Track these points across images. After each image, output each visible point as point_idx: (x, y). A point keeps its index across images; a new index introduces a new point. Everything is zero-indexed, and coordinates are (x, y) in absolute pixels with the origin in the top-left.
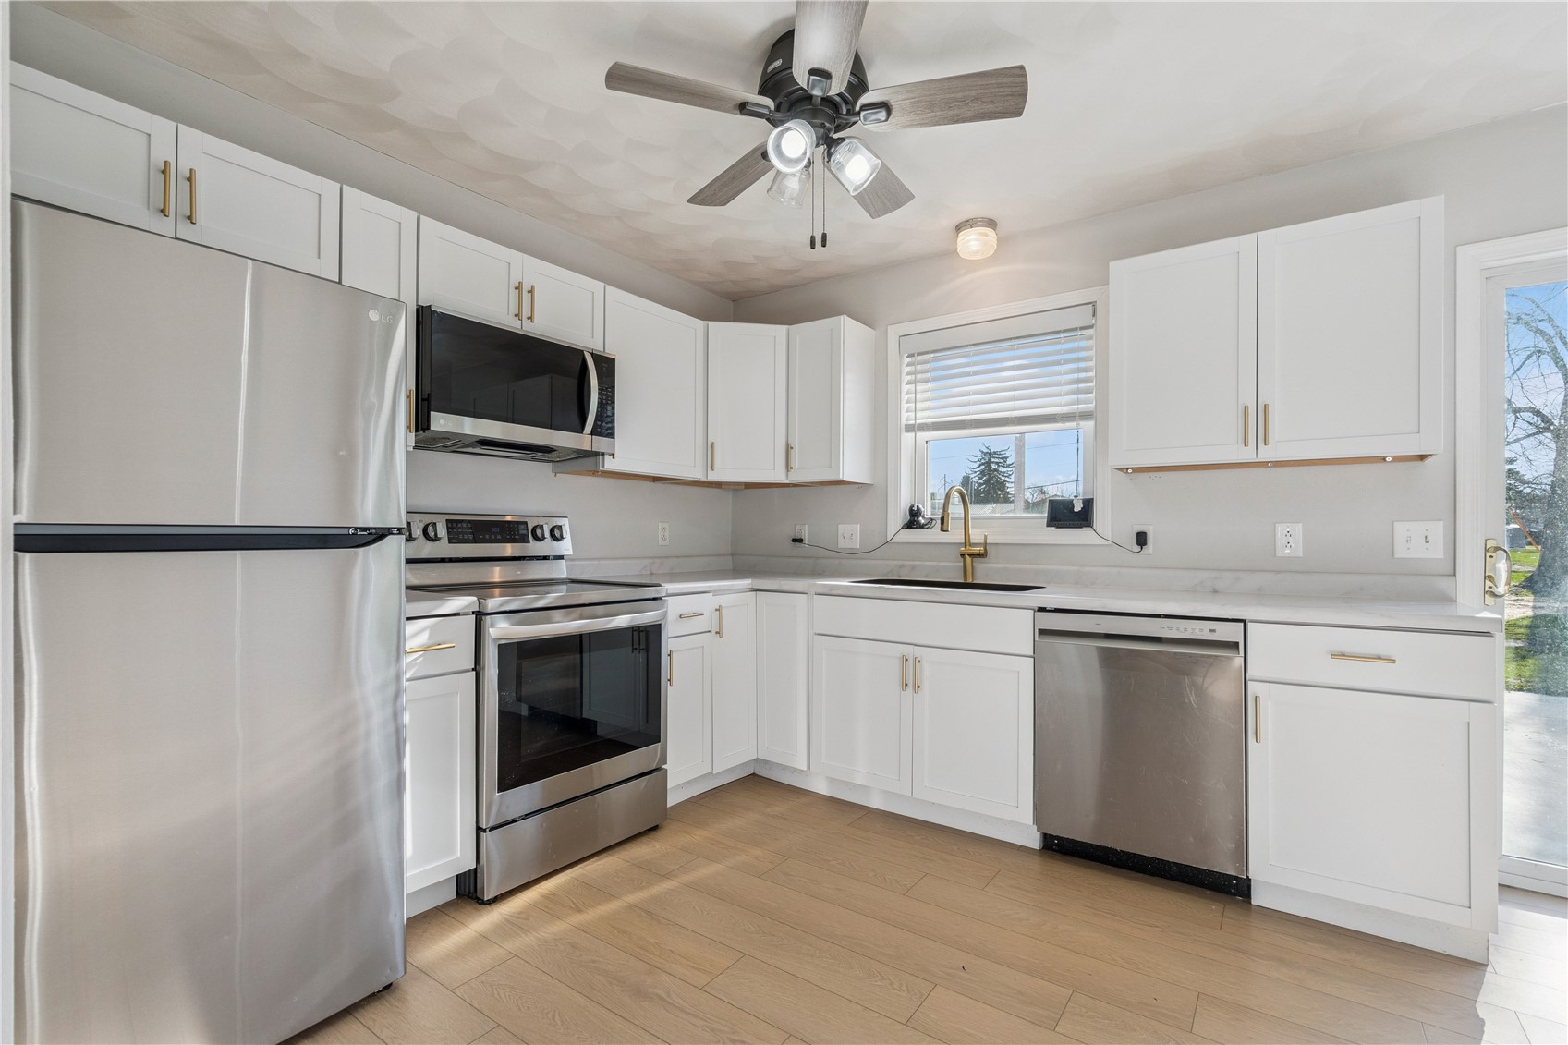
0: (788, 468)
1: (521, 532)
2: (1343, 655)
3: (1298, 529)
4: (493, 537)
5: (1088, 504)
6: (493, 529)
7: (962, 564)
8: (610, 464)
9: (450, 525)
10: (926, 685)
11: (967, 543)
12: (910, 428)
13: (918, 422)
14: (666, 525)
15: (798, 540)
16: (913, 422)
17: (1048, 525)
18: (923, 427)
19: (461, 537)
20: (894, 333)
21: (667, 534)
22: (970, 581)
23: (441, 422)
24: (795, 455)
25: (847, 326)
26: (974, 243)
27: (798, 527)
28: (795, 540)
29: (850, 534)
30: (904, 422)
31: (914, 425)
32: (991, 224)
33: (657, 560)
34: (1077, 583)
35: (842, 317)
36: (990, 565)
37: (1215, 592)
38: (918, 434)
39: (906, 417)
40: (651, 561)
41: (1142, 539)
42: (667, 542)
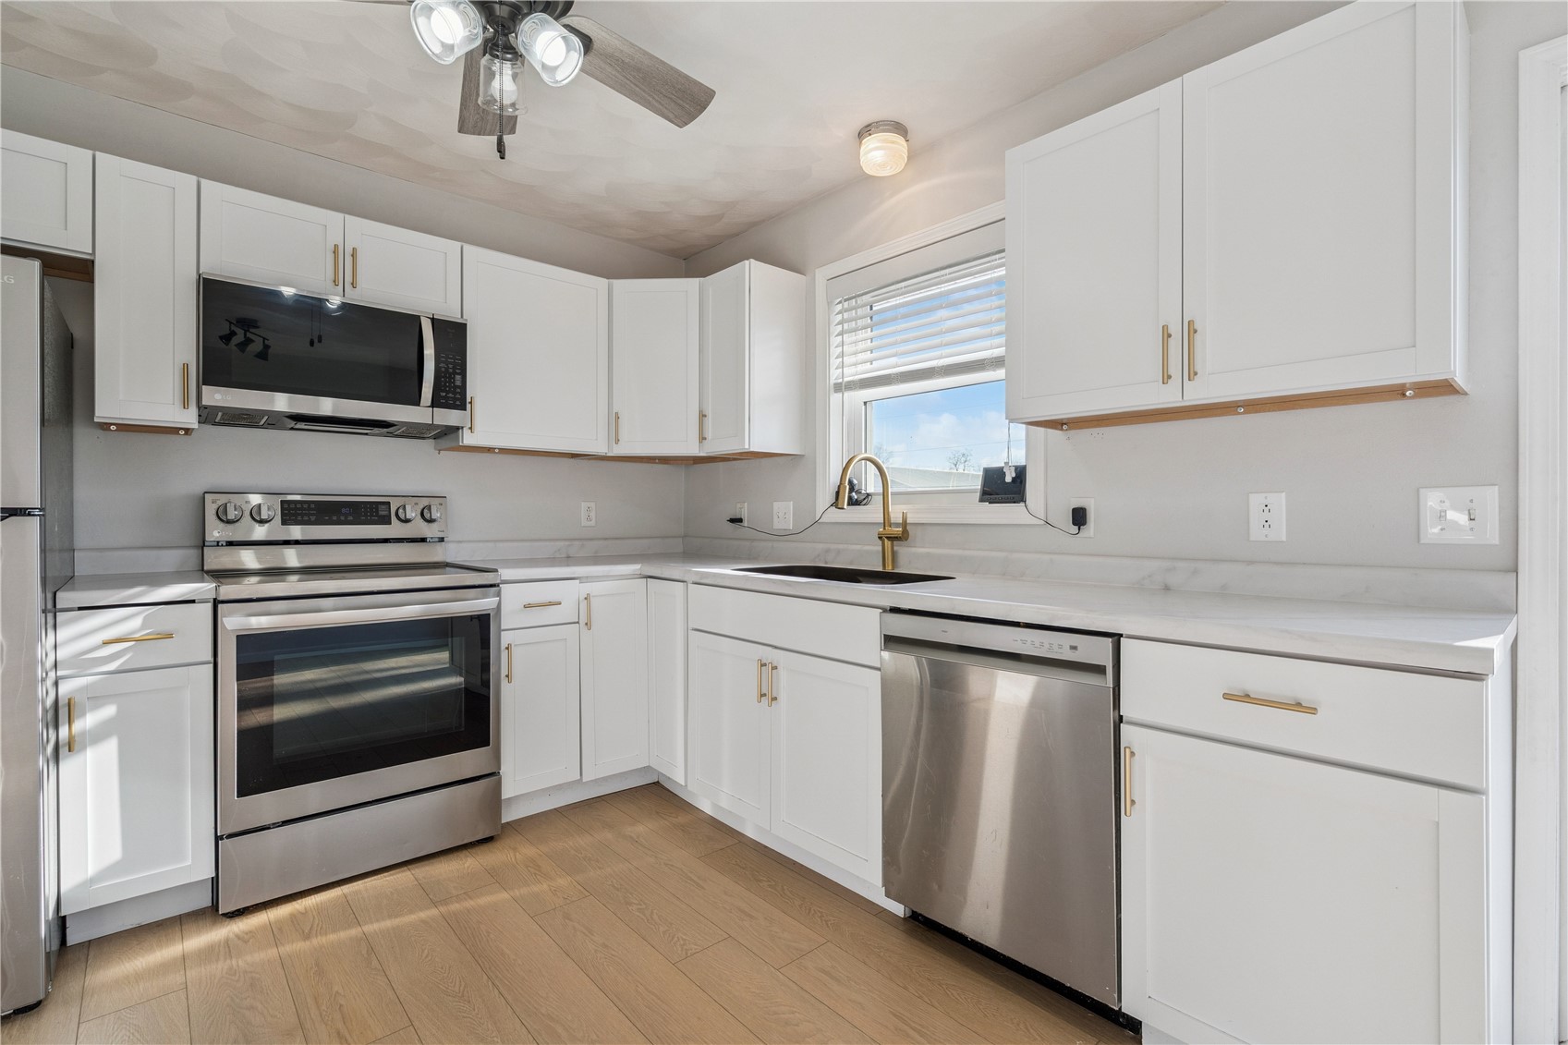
0: (702, 438)
1: (381, 513)
2: (1246, 698)
3: (1279, 501)
4: (342, 518)
5: (1021, 473)
6: (343, 510)
7: (880, 548)
8: (468, 439)
9: (286, 506)
10: (783, 697)
11: (886, 521)
12: (838, 388)
13: (846, 379)
14: (592, 505)
15: (736, 521)
16: (841, 380)
17: (981, 500)
18: (851, 386)
19: (299, 518)
20: (821, 275)
21: (593, 514)
22: (889, 569)
23: (218, 396)
24: (709, 422)
25: (754, 271)
26: (879, 155)
27: (739, 506)
28: (733, 521)
29: (784, 514)
30: (833, 381)
31: (841, 383)
32: (899, 128)
33: (577, 543)
34: (1004, 575)
35: (747, 262)
36: (913, 550)
37: (1167, 588)
38: (846, 394)
39: (834, 376)
40: (567, 543)
41: (1079, 517)
42: (593, 523)
